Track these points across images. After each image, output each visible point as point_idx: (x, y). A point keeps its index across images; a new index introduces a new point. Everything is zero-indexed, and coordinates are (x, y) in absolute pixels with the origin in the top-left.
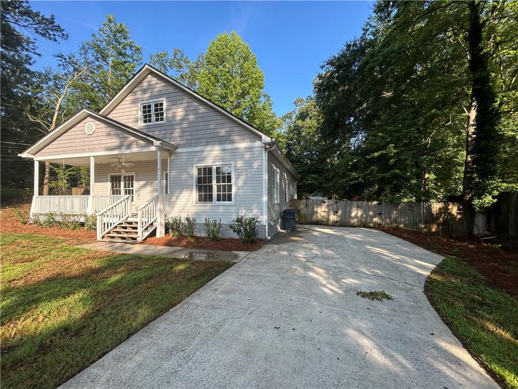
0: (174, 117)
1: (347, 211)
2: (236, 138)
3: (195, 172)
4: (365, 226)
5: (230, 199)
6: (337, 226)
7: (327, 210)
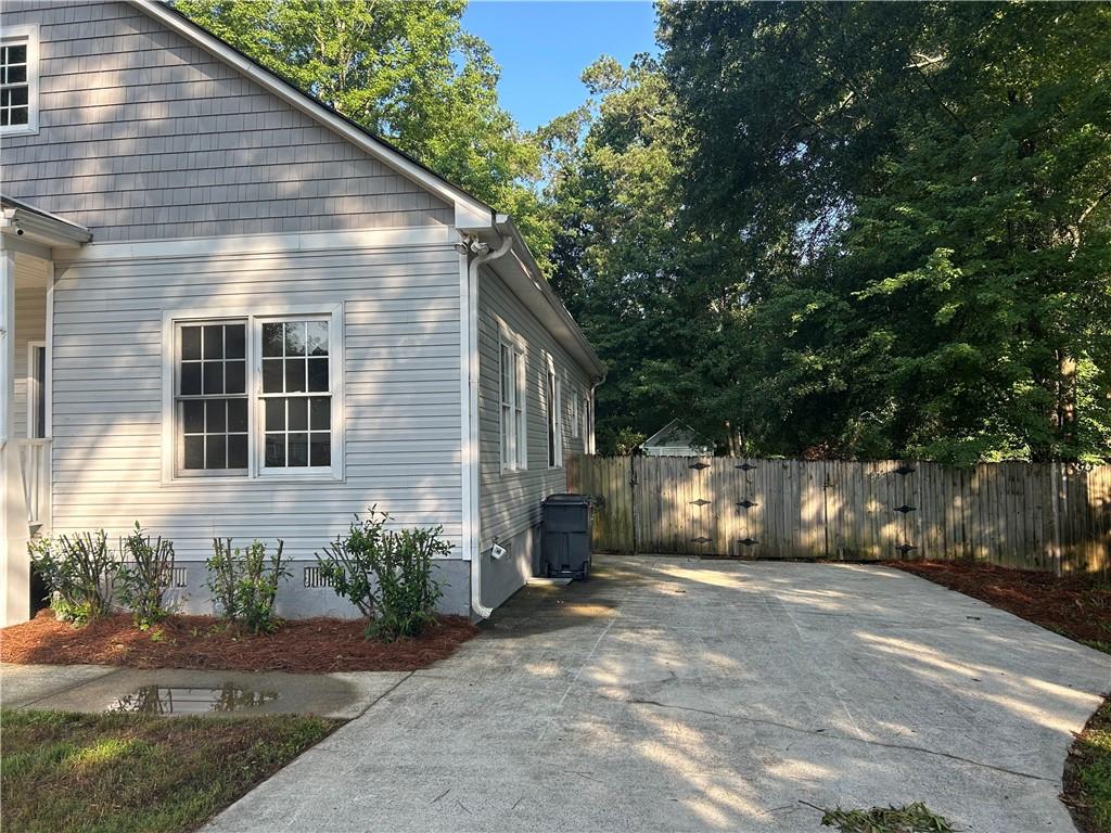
0: (74, 109)
1: (787, 498)
2: (347, 206)
3: (169, 345)
4: (854, 555)
5: (322, 456)
6: (748, 558)
7: (708, 495)
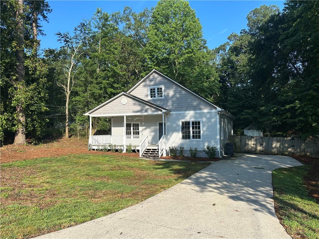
0: (168, 95)
1: (270, 144)
3: (181, 124)
4: (283, 154)
5: (199, 137)
6: (263, 154)
7: (255, 143)
